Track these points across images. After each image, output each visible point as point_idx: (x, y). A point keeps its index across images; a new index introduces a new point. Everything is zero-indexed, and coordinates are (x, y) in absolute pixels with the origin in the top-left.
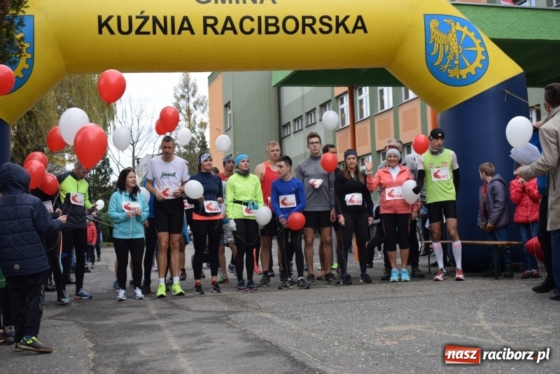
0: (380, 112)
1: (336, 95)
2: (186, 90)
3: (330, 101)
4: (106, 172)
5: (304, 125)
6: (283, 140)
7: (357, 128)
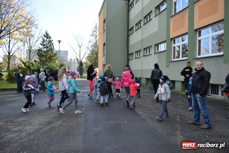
2: (96, 29)
6: (129, 36)
7: (197, 5)
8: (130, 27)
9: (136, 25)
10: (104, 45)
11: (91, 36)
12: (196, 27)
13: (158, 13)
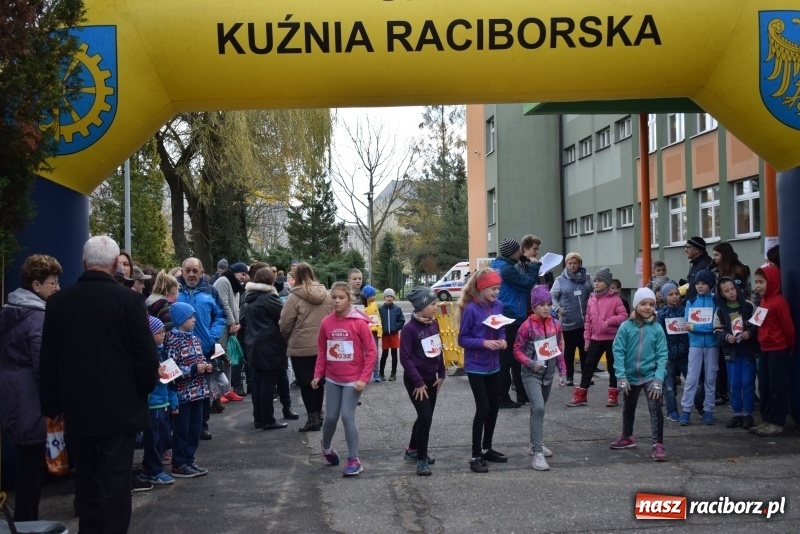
0: (699, 133)
3: (629, 116)
4: (329, 210)
5: (594, 149)
6: (566, 168)
7: (666, 155)
8: (567, 144)
9: (581, 142)
10: (491, 192)
11: (421, 125)
12: (665, 193)
13: (621, 138)
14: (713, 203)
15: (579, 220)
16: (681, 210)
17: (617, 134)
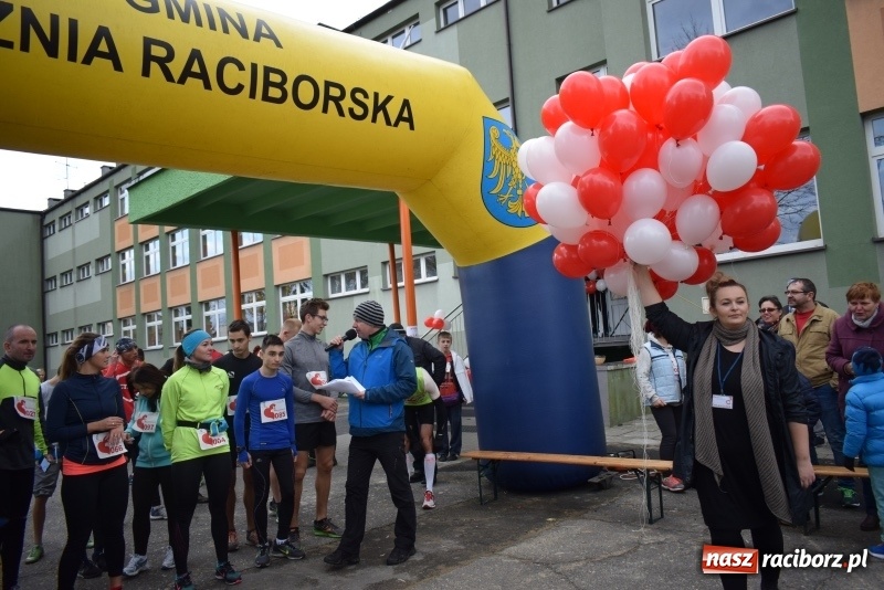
0: (172, 268)
1: (117, 250)
3: (109, 255)
5: (74, 280)
6: (46, 294)
7: (143, 284)
8: (48, 276)
9: (62, 274)
12: (143, 311)
13: (101, 271)
14: (184, 317)
15: (60, 334)
16: (156, 323)
17: (97, 269)
